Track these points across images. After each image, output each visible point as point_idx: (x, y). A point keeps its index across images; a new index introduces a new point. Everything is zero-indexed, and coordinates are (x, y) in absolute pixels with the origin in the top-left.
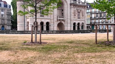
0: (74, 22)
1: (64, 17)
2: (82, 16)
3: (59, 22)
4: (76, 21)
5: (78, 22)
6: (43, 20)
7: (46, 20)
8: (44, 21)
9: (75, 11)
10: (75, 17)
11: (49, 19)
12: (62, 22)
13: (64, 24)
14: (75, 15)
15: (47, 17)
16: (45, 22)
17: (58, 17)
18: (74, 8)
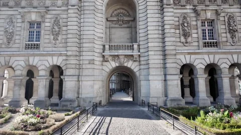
0: (185, 60)
1: (135, 46)
2: (229, 35)
3: (114, 64)
4: (194, 57)
5: (208, 60)
6: (34, 61)
8: (40, 63)
9: (185, 18)
10: (189, 39)
11: (61, 55)
12: (130, 64)
13: (137, 74)
14: (186, 35)
15: (54, 49)
16: (43, 67)
17: (107, 47)
18: (180, 7)
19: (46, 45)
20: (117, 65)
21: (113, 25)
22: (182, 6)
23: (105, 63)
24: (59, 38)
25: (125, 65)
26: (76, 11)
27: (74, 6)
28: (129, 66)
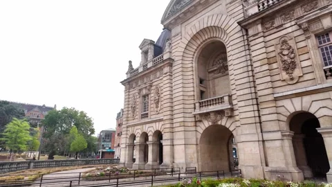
0: (292, 106)
1: (226, 98)
3: (206, 124)
4: (307, 99)
6: (146, 128)
7: (154, 125)
8: (149, 130)
11: (160, 120)
12: (223, 122)
15: (157, 116)
16: (151, 133)
17: (197, 105)
18: (275, 30)
19: (152, 113)
20: (210, 124)
21: (216, 75)
22: (277, 28)
23: (198, 124)
24: (159, 105)
25: (219, 123)
26: (168, 77)
27: (166, 73)
28: (223, 124)
